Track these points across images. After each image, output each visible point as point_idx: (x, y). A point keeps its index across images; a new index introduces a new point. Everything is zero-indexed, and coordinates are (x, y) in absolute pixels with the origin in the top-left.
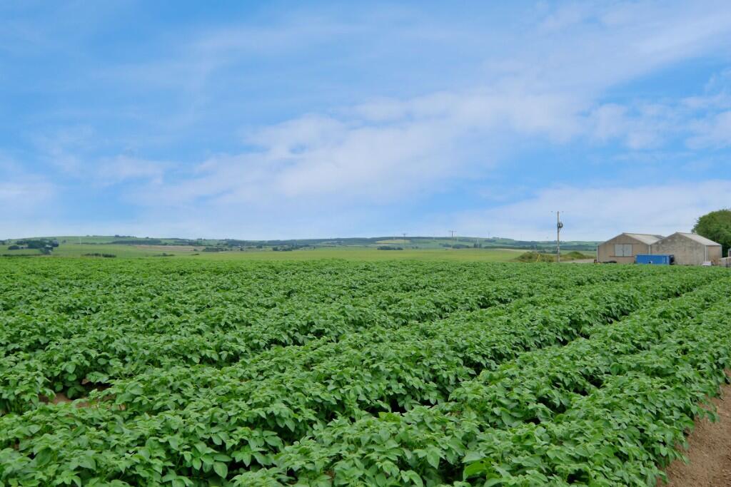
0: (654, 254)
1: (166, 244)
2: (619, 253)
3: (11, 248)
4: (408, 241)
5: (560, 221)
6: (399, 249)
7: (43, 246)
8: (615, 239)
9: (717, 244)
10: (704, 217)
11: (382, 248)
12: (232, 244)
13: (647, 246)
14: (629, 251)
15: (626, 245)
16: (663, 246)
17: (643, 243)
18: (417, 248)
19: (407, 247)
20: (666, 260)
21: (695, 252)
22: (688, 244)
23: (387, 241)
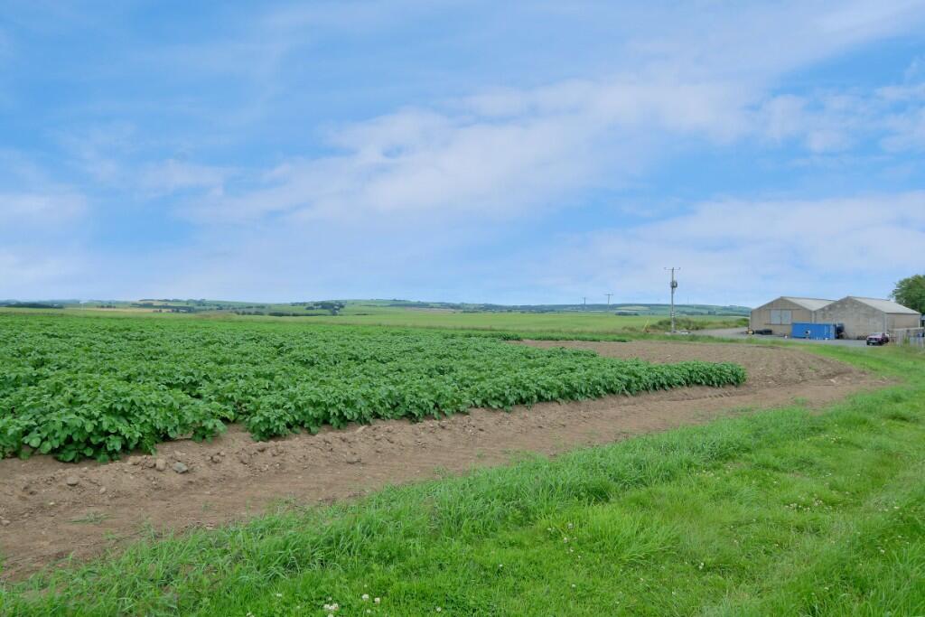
0: (818, 323)
1: (432, 307)
2: (776, 320)
3: (309, 308)
4: (646, 308)
5: (675, 279)
6: (636, 314)
7: (332, 308)
8: (771, 304)
9: (915, 312)
10: (907, 281)
11: (620, 314)
12: (488, 308)
13: (810, 312)
14: (788, 319)
15: (784, 312)
16: (831, 312)
17: (805, 309)
18: (653, 314)
19: (644, 314)
20: (829, 329)
21: (871, 320)
22: (863, 311)
23: (629, 308)
